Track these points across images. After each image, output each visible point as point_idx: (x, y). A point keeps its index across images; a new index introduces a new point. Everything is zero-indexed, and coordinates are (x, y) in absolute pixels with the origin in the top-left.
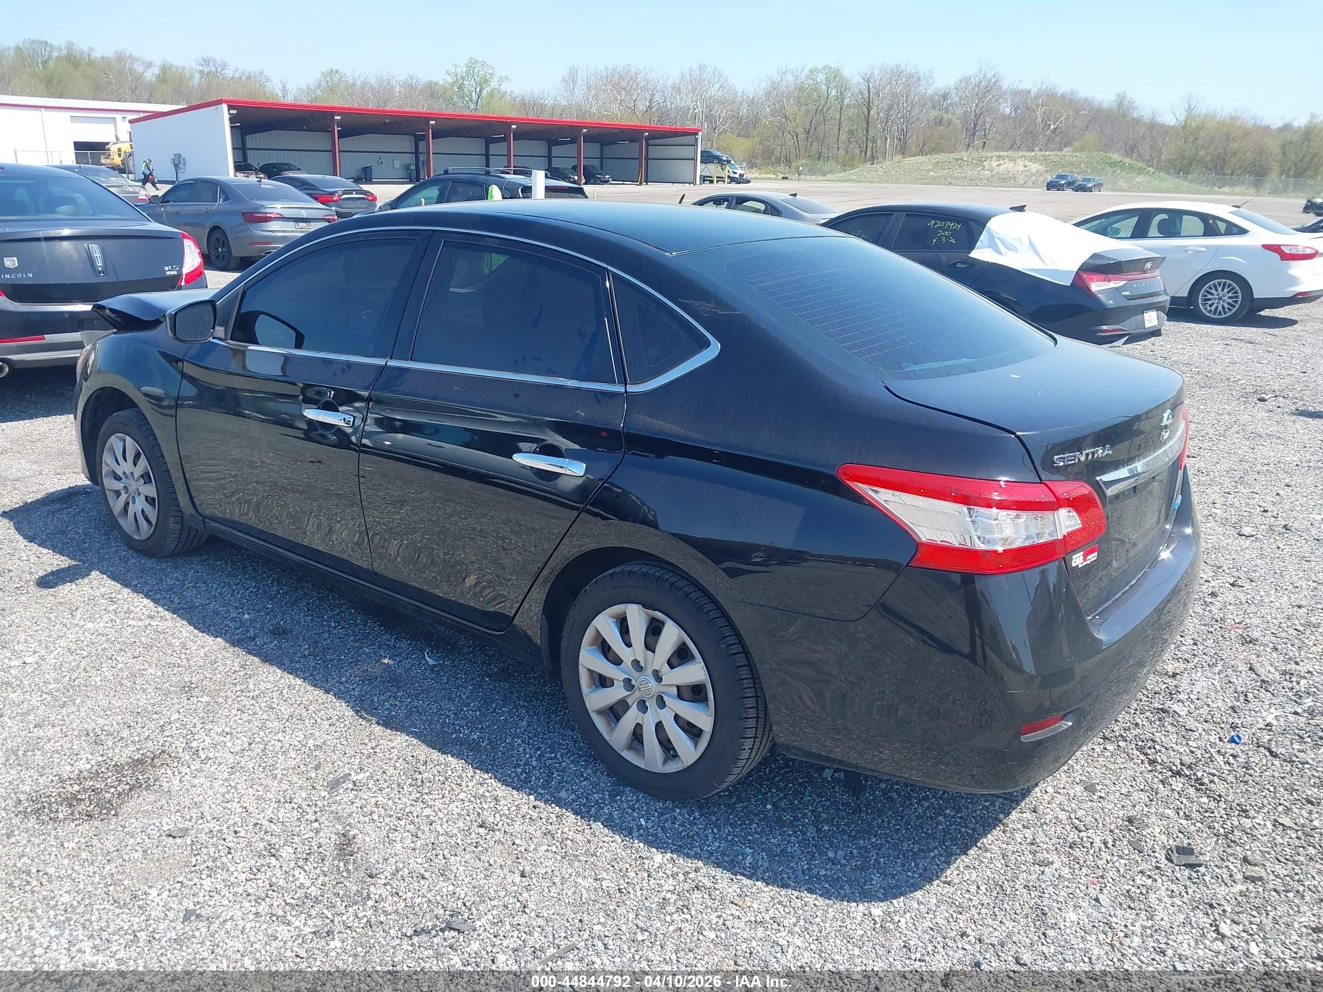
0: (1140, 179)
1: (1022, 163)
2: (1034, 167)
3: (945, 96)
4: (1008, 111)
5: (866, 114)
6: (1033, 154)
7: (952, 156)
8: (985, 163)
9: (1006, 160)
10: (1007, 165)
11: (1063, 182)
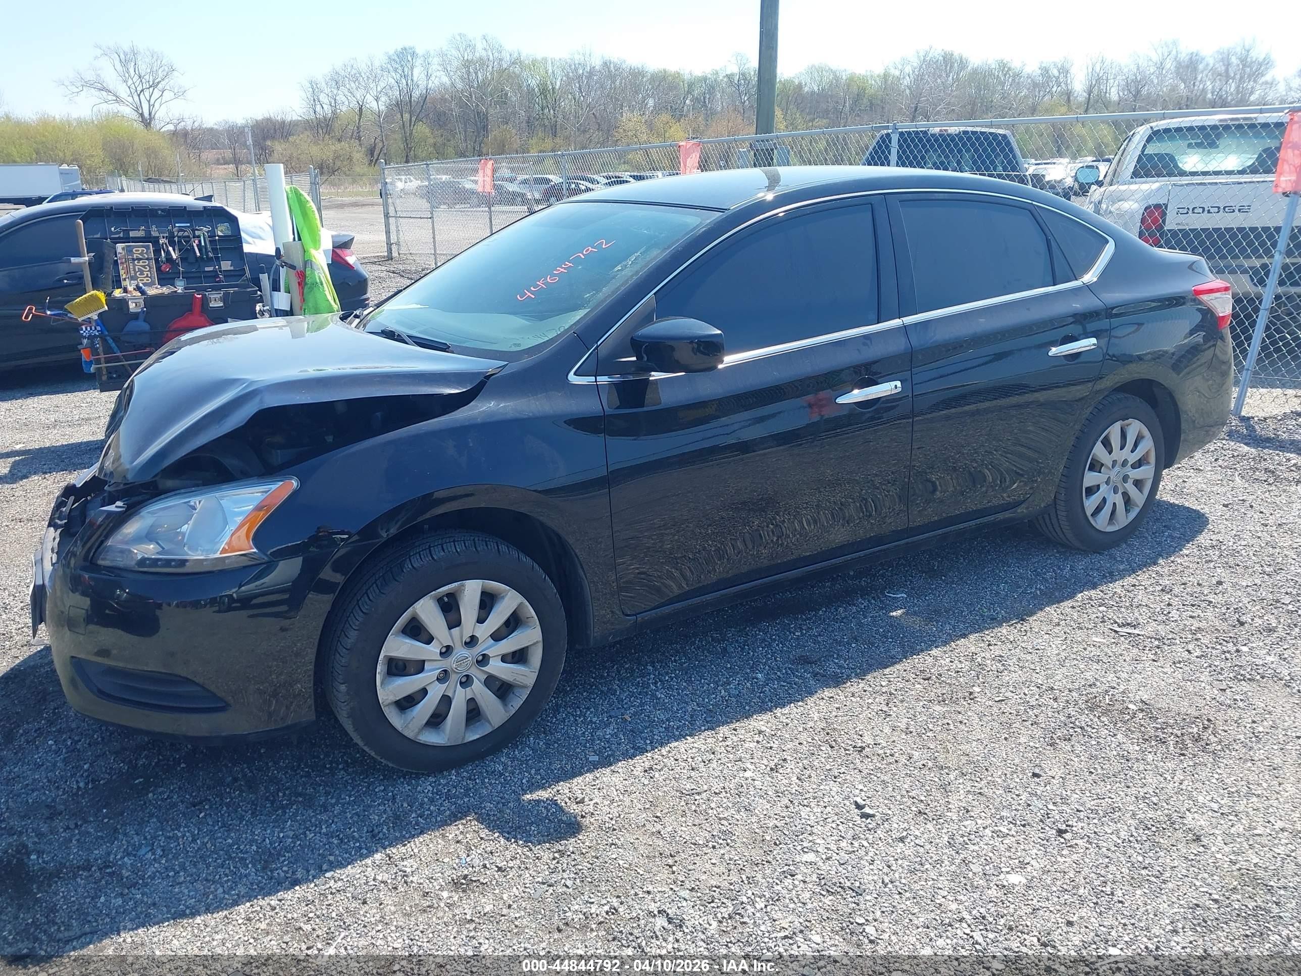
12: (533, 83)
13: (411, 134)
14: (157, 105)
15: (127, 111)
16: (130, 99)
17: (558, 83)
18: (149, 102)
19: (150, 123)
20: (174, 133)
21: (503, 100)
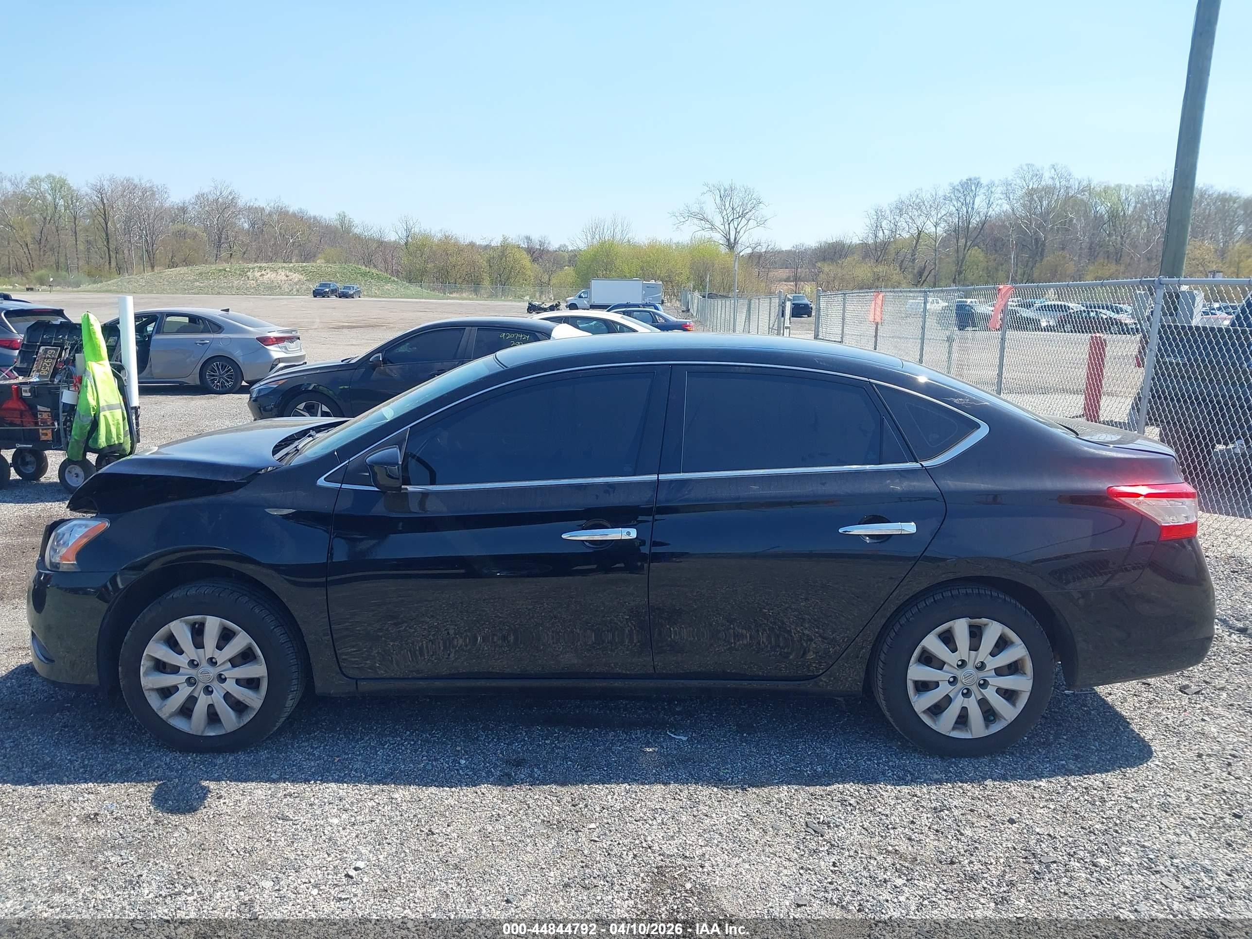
0: (388, 286)
1: (283, 273)
2: (296, 277)
3: (183, 210)
4: (246, 226)
5: (105, 227)
6: (291, 265)
7: (213, 267)
8: (248, 273)
9: (268, 271)
10: (270, 276)
11: (327, 290)
12: (1102, 209)
13: (964, 258)
14: (742, 232)
15: (718, 237)
16: (722, 227)
17: (1131, 209)
18: (736, 229)
19: (733, 247)
20: (751, 256)
21: (1066, 227)
